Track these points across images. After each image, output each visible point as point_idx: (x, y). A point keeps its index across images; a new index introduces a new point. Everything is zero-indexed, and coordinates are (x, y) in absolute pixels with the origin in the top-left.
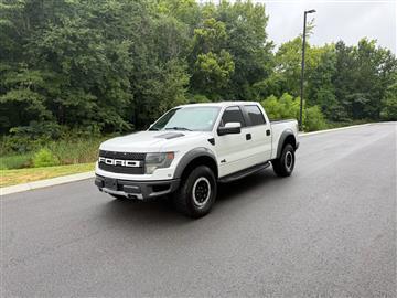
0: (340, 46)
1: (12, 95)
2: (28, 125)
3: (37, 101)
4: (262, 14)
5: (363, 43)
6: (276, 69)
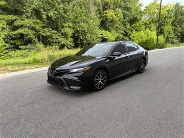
0: (177, 5)
1: (20, 31)
2: (27, 45)
6: (143, 17)
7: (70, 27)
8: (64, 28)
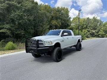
0: (88, 18)
2: (5, 39)
3: (9, 32)
4: (68, 10)
5: (94, 18)
6: (72, 24)
7: (32, 29)
8: (29, 30)
